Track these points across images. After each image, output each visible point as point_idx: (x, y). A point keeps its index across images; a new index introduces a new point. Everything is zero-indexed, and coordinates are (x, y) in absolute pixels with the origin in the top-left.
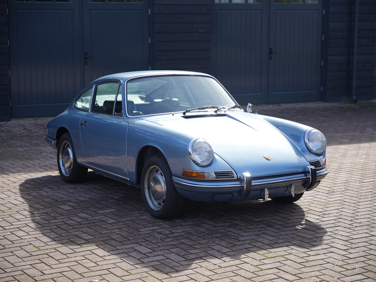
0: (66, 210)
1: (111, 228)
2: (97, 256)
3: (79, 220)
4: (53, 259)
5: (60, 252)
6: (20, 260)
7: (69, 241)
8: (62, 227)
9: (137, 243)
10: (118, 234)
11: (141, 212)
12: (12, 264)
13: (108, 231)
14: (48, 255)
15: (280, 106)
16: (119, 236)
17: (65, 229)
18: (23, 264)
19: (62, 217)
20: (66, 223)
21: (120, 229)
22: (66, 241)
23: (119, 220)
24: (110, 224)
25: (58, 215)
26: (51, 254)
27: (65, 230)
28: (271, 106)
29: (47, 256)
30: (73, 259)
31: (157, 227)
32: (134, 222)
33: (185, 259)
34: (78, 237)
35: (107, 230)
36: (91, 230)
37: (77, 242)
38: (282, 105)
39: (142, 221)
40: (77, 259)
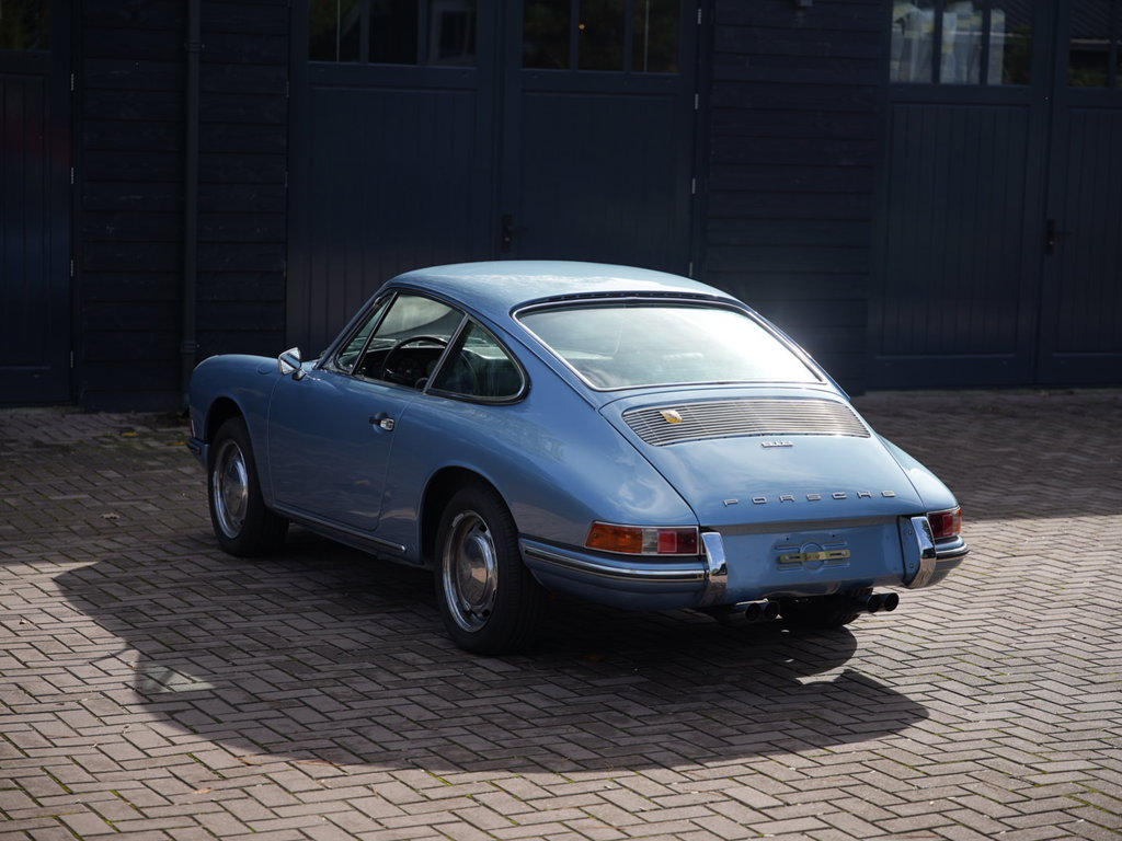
0: (498, 674)
1: (641, 730)
2: (619, 810)
3: (543, 704)
4: (491, 812)
5: (508, 793)
6: (396, 811)
7: (527, 762)
8: (496, 721)
9: (731, 778)
10: (668, 749)
11: (720, 688)
12: (376, 821)
13: (638, 740)
14: (476, 800)
15: (1071, 393)
16: (674, 755)
17: (508, 726)
18: (407, 821)
19: (489, 693)
20: (505, 711)
21: (669, 734)
22: (520, 762)
23: (660, 708)
24: (636, 718)
25: (478, 685)
26: (482, 798)
27: (509, 731)
28: (1044, 393)
29: (472, 803)
30: (552, 815)
31: (779, 736)
32: (707, 717)
33: (883, 832)
34: (552, 752)
35: (633, 735)
36: (585, 735)
37: (550, 766)
38: (1077, 390)
39: (731, 715)
40: (564, 814)
